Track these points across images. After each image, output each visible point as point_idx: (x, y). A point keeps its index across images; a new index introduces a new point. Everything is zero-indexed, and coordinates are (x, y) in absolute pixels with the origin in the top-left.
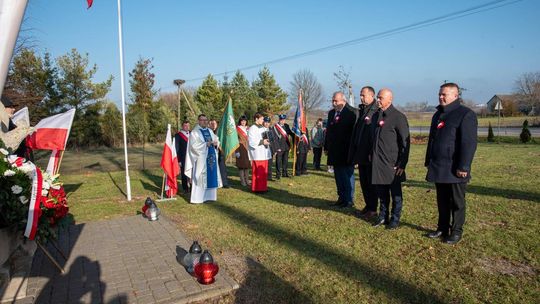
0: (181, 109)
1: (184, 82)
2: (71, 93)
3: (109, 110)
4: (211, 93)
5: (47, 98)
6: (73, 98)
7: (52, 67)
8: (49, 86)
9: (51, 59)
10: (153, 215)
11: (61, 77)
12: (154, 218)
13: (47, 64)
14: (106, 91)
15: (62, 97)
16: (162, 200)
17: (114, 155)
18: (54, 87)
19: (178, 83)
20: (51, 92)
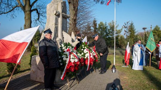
0: (145, 37)
1: (146, 28)
2: (111, 32)
3: (121, 37)
4: (157, 32)
5: (105, 34)
6: (112, 34)
7: (107, 26)
8: (106, 31)
9: (107, 23)
10: (114, 71)
11: (109, 28)
12: (114, 72)
13: (106, 25)
14: (121, 32)
15: (109, 34)
16: (124, 66)
17: (122, 50)
18: (107, 31)
19: (144, 29)
20: (106, 32)
